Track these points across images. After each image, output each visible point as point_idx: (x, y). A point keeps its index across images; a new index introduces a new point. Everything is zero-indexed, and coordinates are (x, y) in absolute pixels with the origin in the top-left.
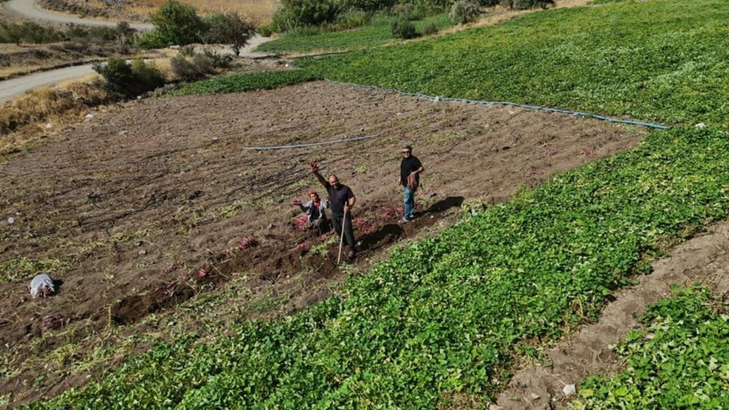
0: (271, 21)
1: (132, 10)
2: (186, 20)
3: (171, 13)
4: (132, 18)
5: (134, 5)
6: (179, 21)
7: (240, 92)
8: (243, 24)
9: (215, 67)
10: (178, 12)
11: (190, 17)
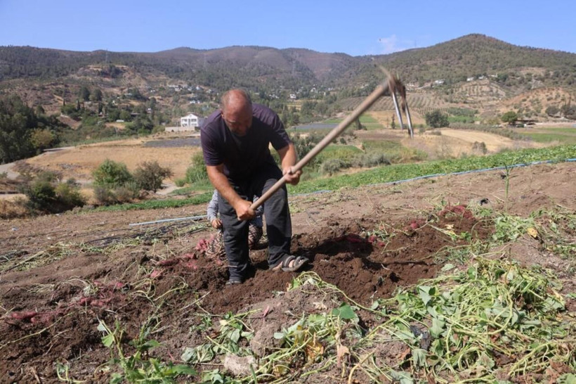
0: (185, 176)
1: (81, 171)
2: (118, 173)
3: (107, 168)
4: (80, 177)
5: (83, 167)
6: (113, 174)
7: (149, 209)
8: (161, 169)
9: (133, 199)
10: (112, 168)
11: (122, 171)
